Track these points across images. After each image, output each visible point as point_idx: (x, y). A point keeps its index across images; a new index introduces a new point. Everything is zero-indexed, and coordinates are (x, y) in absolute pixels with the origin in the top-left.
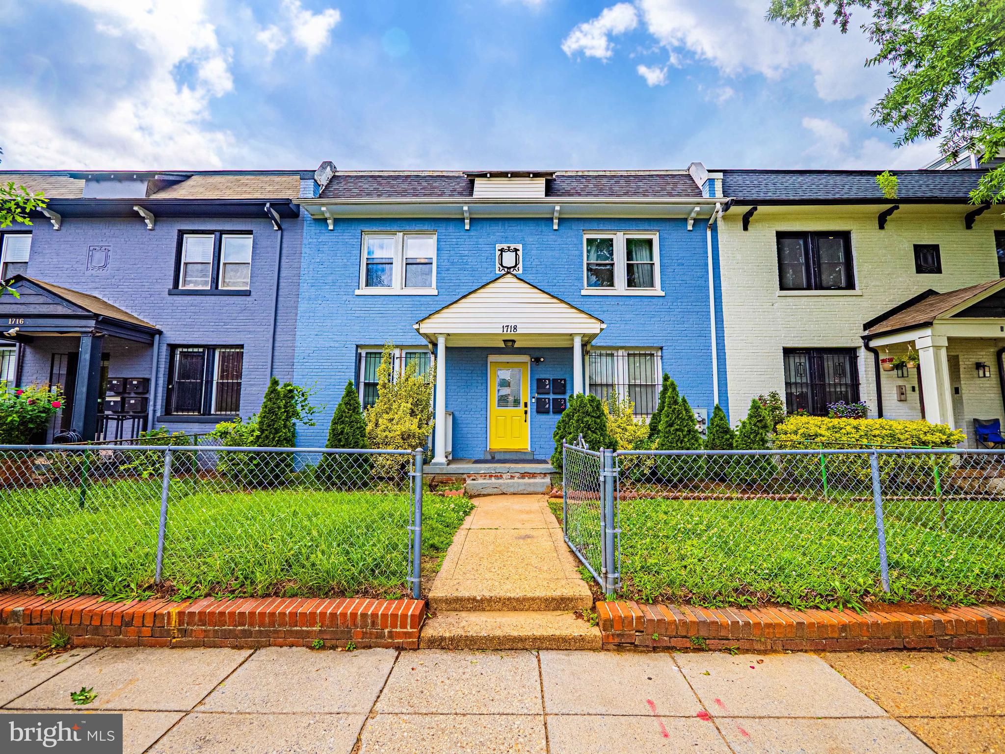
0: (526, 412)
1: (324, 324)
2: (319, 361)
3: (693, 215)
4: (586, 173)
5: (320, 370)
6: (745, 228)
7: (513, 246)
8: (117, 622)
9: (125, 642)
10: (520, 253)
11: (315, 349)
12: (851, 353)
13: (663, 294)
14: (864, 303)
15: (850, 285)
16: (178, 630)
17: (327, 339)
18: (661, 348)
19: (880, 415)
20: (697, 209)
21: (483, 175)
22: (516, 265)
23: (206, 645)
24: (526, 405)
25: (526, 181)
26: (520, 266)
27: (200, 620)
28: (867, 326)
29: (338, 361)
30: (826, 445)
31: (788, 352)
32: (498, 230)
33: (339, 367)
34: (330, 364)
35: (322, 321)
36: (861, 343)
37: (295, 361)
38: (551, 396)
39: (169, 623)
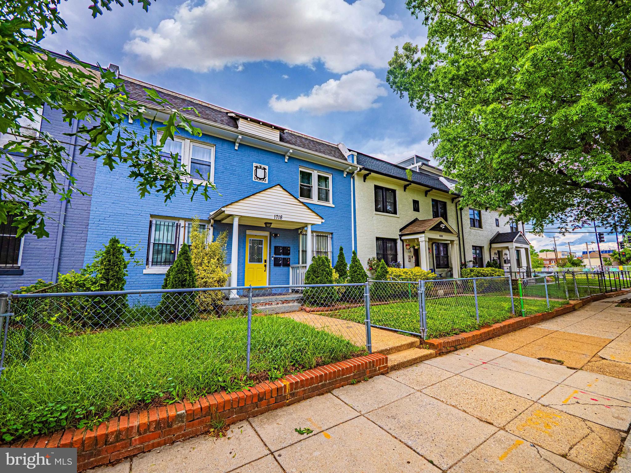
0: (265, 266)
1: (121, 195)
2: (115, 224)
3: (348, 170)
4: (293, 133)
5: (116, 232)
6: (364, 181)
7: (263, 166)
8: (255, 400)
9: (260, 411)
10: (267, 171)
11: (112, 214)
12: (395, 241)
13: (334, 206)
14: (400, 221)
15: (395, 213)
16: (290, 394)
17: (124, 208)
18: (332, 234)
19: (404, 267)
20: (350, 168)
21: (246, 118)
22: (265, 178)
23: (304, 399)
24: (265, 261)
25: (269, 129)
26: (267, 178)
27: (302, 385)
28: (401, 230)
29: (133, 225)
30: (403, 279)
31: (378, 239)
32: (254, 155)
33: (134, 230)
34: (126, 227)
35: (119, 193)
36: (398, 237)
37: (90, 222)
38: (282, 256)
39: (285, 391)
